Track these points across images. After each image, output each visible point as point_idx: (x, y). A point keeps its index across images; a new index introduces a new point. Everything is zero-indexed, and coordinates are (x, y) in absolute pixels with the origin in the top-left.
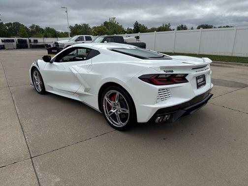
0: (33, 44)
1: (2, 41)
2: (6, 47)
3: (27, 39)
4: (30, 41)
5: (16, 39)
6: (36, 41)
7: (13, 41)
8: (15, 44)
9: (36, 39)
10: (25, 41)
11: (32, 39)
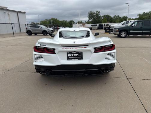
0: (106, 27)
1: (92, 26)
2: (93, 29)
3: (103, 24)
4: (105, 25)
5: (98, 24)
6: (107, 25)
7: (96, 25)
8: (97, 27)
9: (107, 24)
10: (102, 25)
11: (106, 24)
